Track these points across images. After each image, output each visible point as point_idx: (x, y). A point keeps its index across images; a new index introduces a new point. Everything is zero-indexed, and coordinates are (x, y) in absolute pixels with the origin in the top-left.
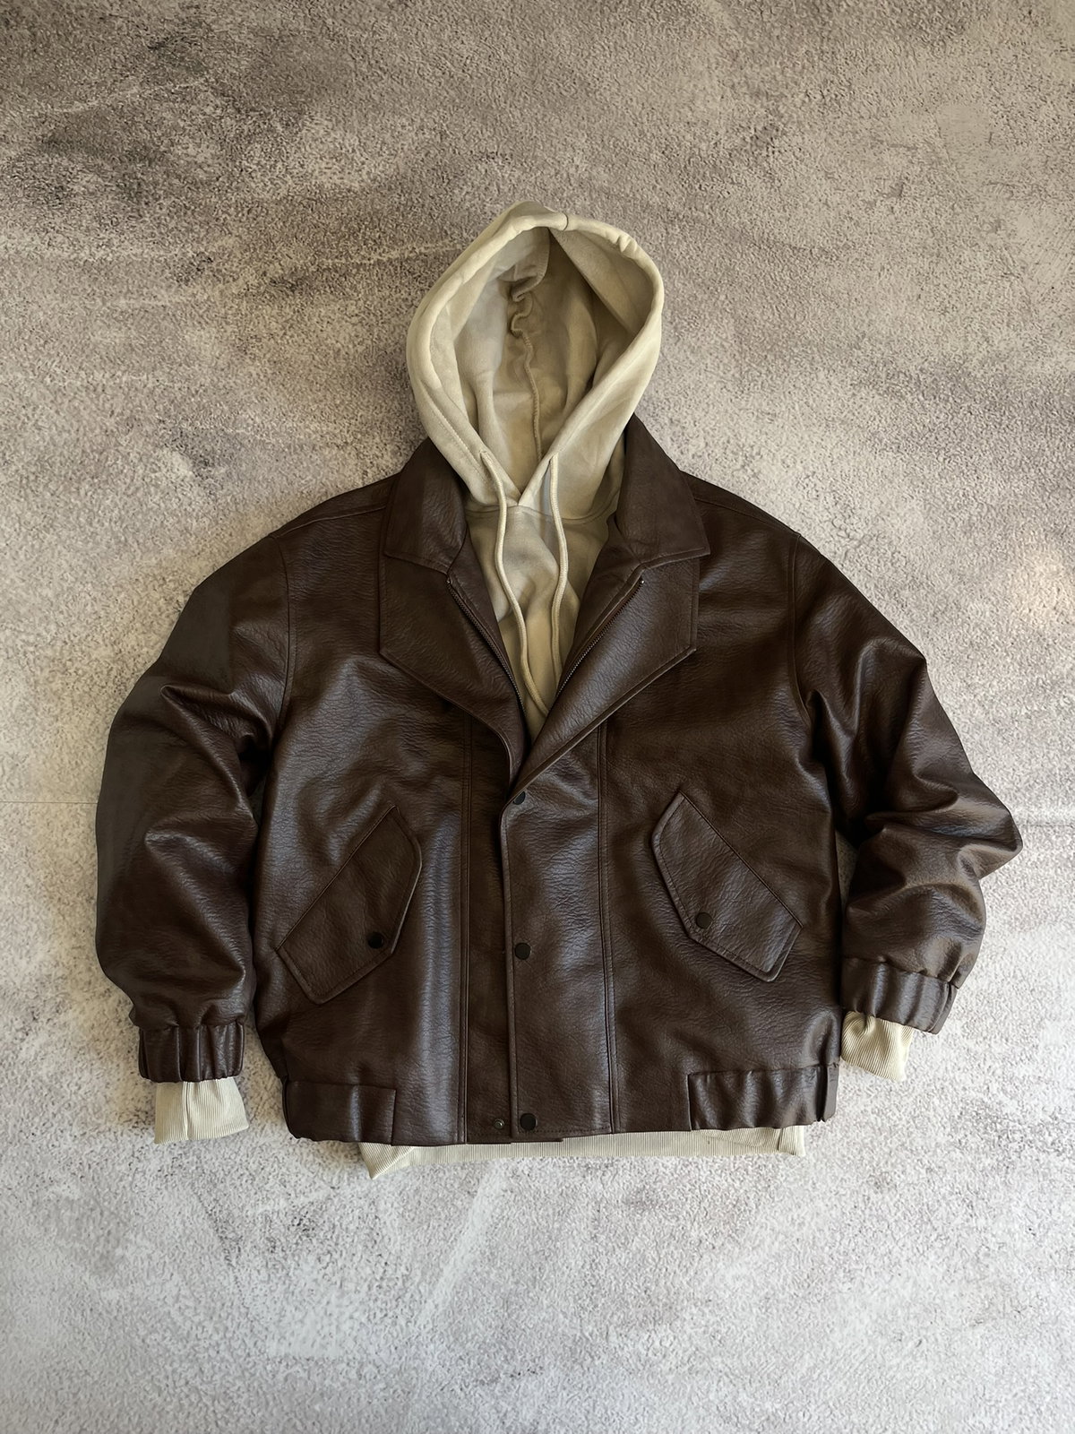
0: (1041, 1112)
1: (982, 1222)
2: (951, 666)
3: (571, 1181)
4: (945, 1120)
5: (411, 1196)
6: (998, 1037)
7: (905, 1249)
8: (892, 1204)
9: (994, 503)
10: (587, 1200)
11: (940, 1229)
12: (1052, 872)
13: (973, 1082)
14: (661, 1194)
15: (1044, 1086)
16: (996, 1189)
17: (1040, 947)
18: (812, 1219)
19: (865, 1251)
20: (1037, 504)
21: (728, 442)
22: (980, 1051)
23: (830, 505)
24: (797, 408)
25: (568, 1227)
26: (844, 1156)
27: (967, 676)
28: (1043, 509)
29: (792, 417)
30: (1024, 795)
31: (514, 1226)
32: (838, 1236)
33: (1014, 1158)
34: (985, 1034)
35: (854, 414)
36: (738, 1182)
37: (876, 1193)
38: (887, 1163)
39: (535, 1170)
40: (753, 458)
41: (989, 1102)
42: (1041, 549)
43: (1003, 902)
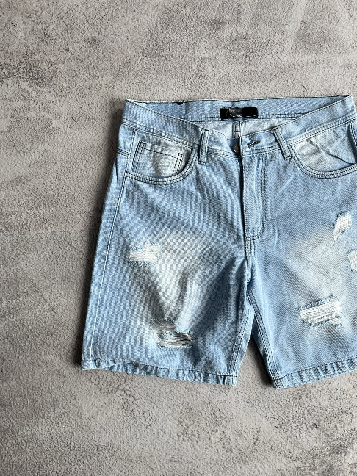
0: (9, 84)
1: (39, 27)
2: (63, 321)
3: (253, 32)
4: (60, 76)
5: (333, 20)
6: (32, 120)
7: (79, 11)
8: (87, 32)
9: (41, 420)
10: (245, 23)
11: (61, 22)
12: (4, 210)
13: (46, 96)
14: (207, 28)
15: (7, 97)
16: (33, 44)
17: (10, 169)
18: (128, 22)
19: (100, 9)
20: (16, 421)
21: (197, 442)
22: (42, 112)
23: (137, 409)
24: (159, 467)
25: (253, 10)
26: (113, 54)
27: (54, 316)
28: (13, 418)
29: (161, 461)
30: (20, 251)
31: (280, 9)
32: (114, 14)
33: (23, 60)
34: (40, 121)
35: (125, 466)
36: (167, 37)
37: (95, 37)
38: (90, 52)
39: (272, 36)
40: (183, 434)
41: (37, 87)
42: (13, 395)
43: (31, 191)
